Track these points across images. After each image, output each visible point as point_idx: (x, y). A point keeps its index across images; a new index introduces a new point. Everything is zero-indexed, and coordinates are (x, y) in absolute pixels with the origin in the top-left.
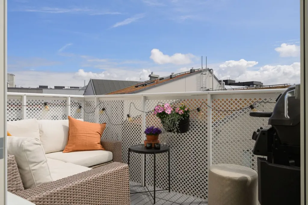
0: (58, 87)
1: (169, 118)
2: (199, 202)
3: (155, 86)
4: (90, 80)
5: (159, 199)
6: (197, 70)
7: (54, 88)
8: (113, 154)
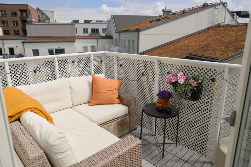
0: (87, 21)
1: (181, 88)
2: (203, 161)
3: (168, 22)
4: (112, 16)
5: (167, 153)
6: (211, 4)
7: (84, 23)
8: (129, 108)
